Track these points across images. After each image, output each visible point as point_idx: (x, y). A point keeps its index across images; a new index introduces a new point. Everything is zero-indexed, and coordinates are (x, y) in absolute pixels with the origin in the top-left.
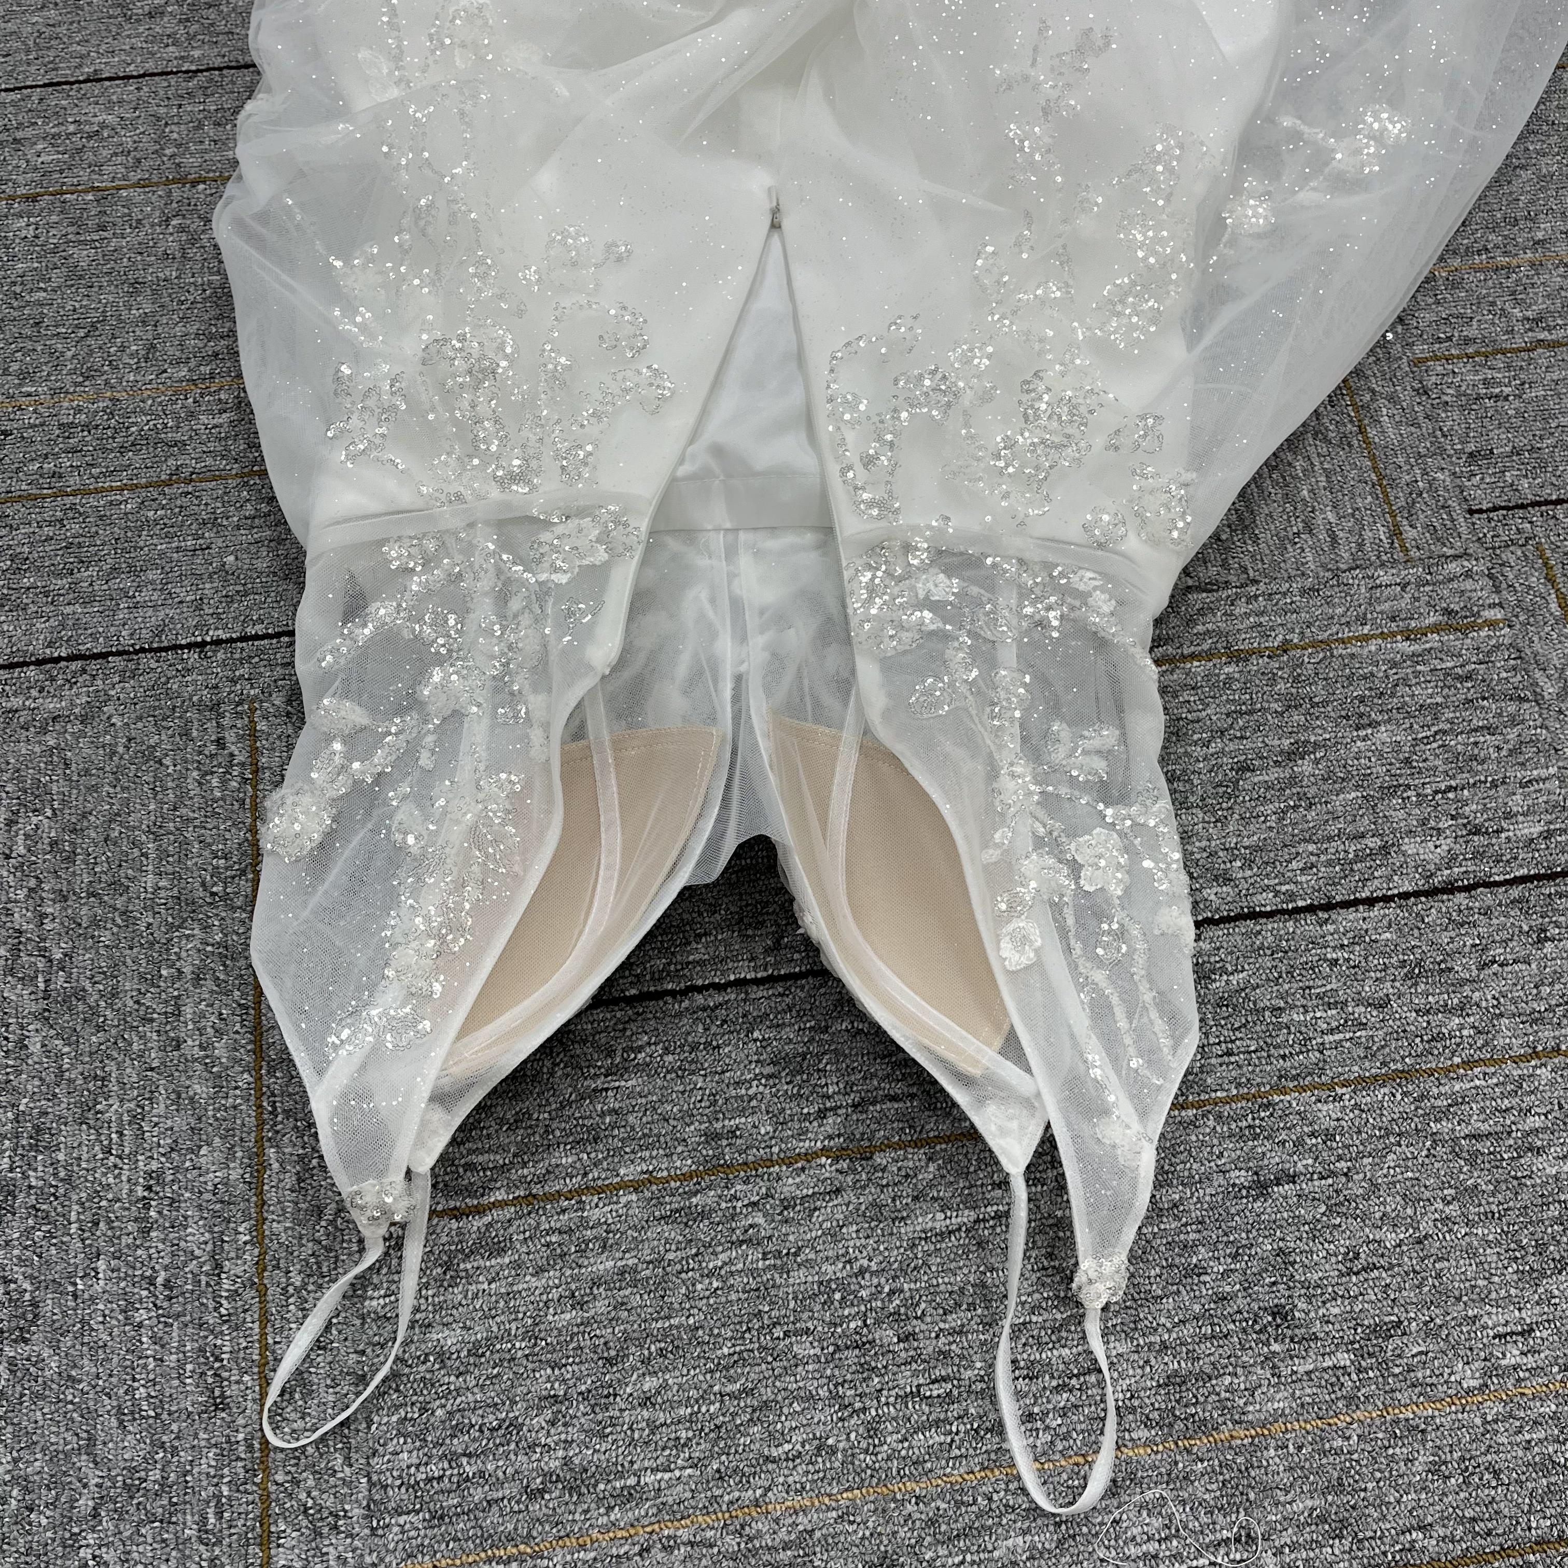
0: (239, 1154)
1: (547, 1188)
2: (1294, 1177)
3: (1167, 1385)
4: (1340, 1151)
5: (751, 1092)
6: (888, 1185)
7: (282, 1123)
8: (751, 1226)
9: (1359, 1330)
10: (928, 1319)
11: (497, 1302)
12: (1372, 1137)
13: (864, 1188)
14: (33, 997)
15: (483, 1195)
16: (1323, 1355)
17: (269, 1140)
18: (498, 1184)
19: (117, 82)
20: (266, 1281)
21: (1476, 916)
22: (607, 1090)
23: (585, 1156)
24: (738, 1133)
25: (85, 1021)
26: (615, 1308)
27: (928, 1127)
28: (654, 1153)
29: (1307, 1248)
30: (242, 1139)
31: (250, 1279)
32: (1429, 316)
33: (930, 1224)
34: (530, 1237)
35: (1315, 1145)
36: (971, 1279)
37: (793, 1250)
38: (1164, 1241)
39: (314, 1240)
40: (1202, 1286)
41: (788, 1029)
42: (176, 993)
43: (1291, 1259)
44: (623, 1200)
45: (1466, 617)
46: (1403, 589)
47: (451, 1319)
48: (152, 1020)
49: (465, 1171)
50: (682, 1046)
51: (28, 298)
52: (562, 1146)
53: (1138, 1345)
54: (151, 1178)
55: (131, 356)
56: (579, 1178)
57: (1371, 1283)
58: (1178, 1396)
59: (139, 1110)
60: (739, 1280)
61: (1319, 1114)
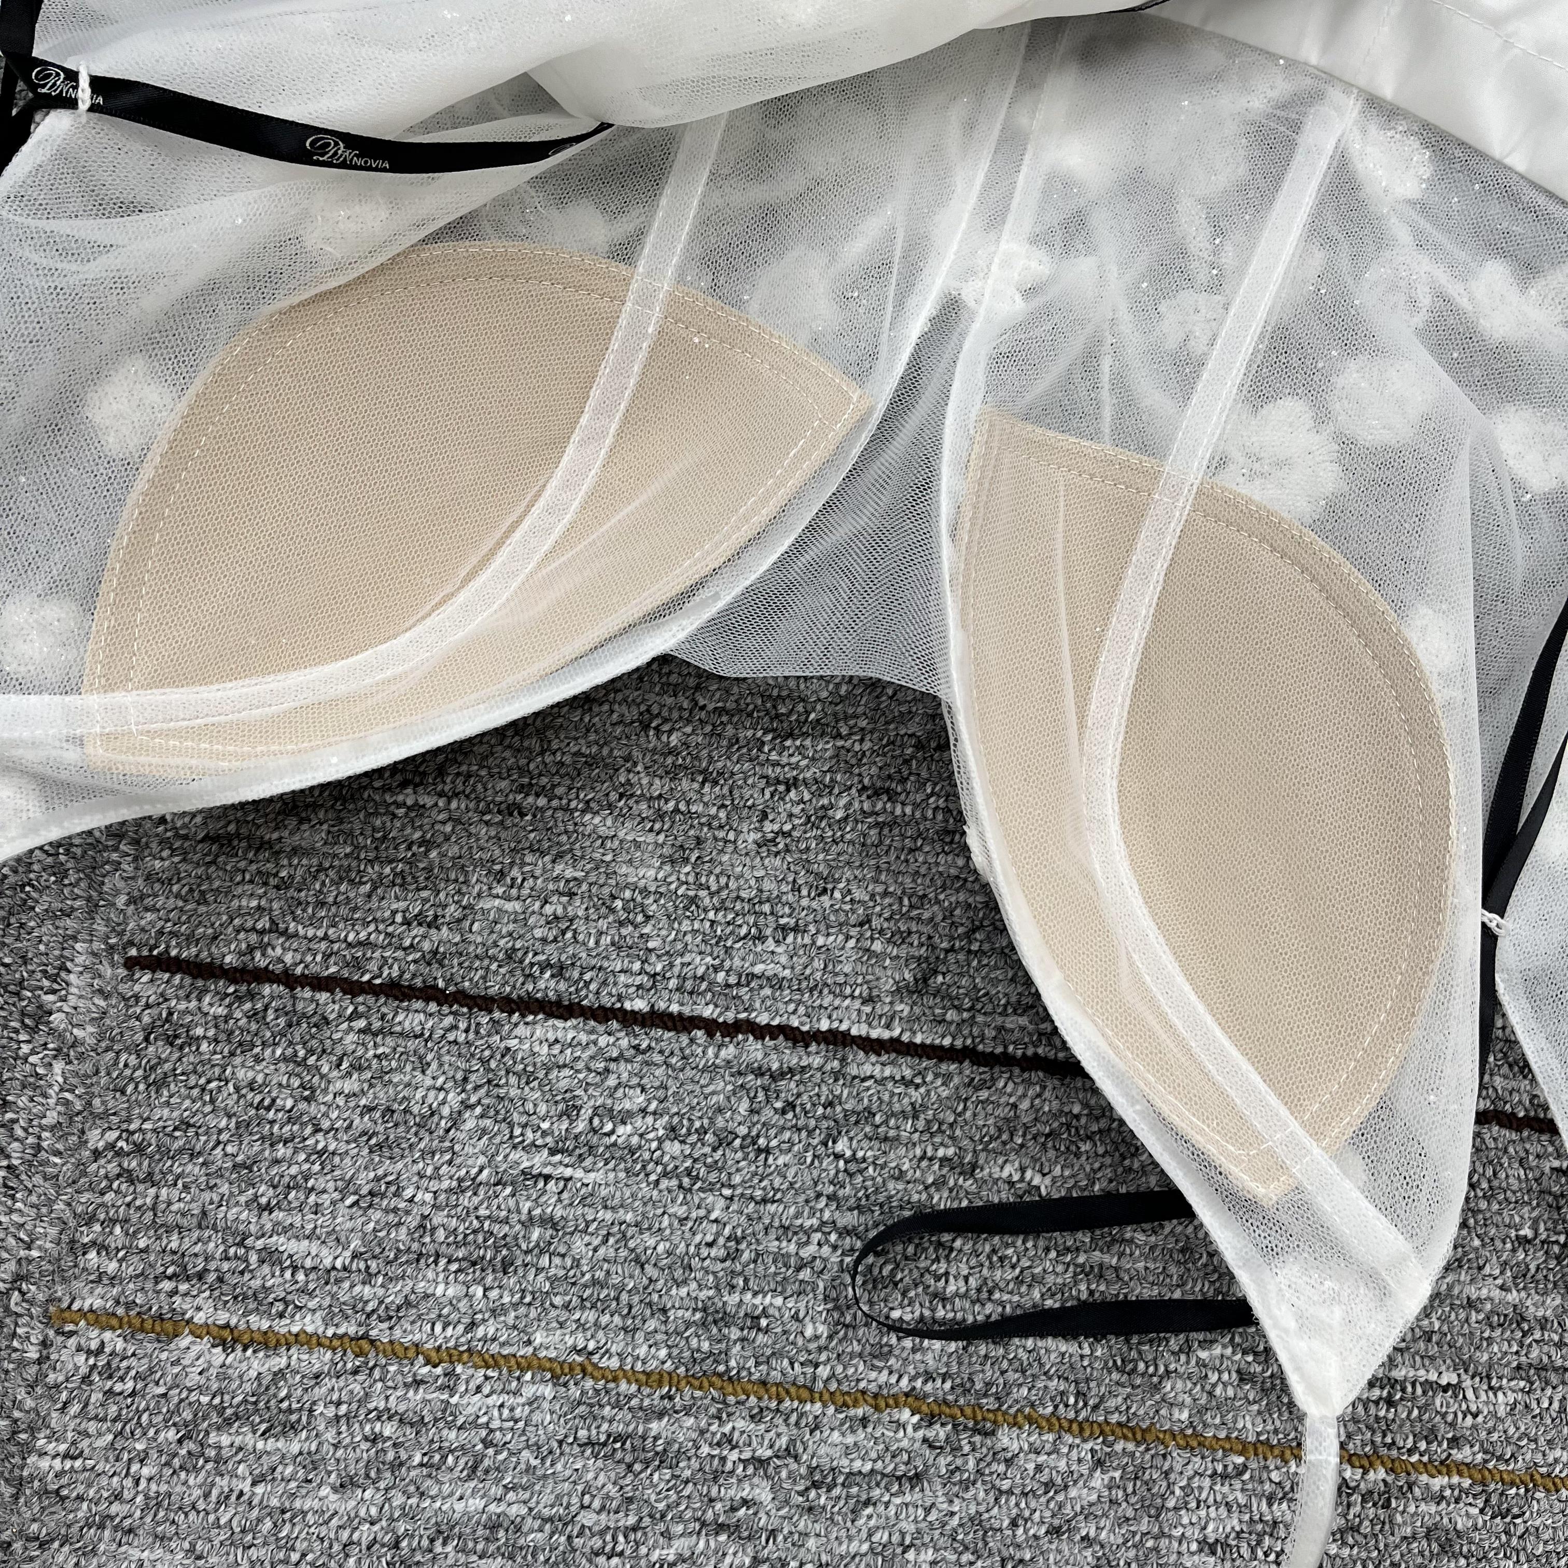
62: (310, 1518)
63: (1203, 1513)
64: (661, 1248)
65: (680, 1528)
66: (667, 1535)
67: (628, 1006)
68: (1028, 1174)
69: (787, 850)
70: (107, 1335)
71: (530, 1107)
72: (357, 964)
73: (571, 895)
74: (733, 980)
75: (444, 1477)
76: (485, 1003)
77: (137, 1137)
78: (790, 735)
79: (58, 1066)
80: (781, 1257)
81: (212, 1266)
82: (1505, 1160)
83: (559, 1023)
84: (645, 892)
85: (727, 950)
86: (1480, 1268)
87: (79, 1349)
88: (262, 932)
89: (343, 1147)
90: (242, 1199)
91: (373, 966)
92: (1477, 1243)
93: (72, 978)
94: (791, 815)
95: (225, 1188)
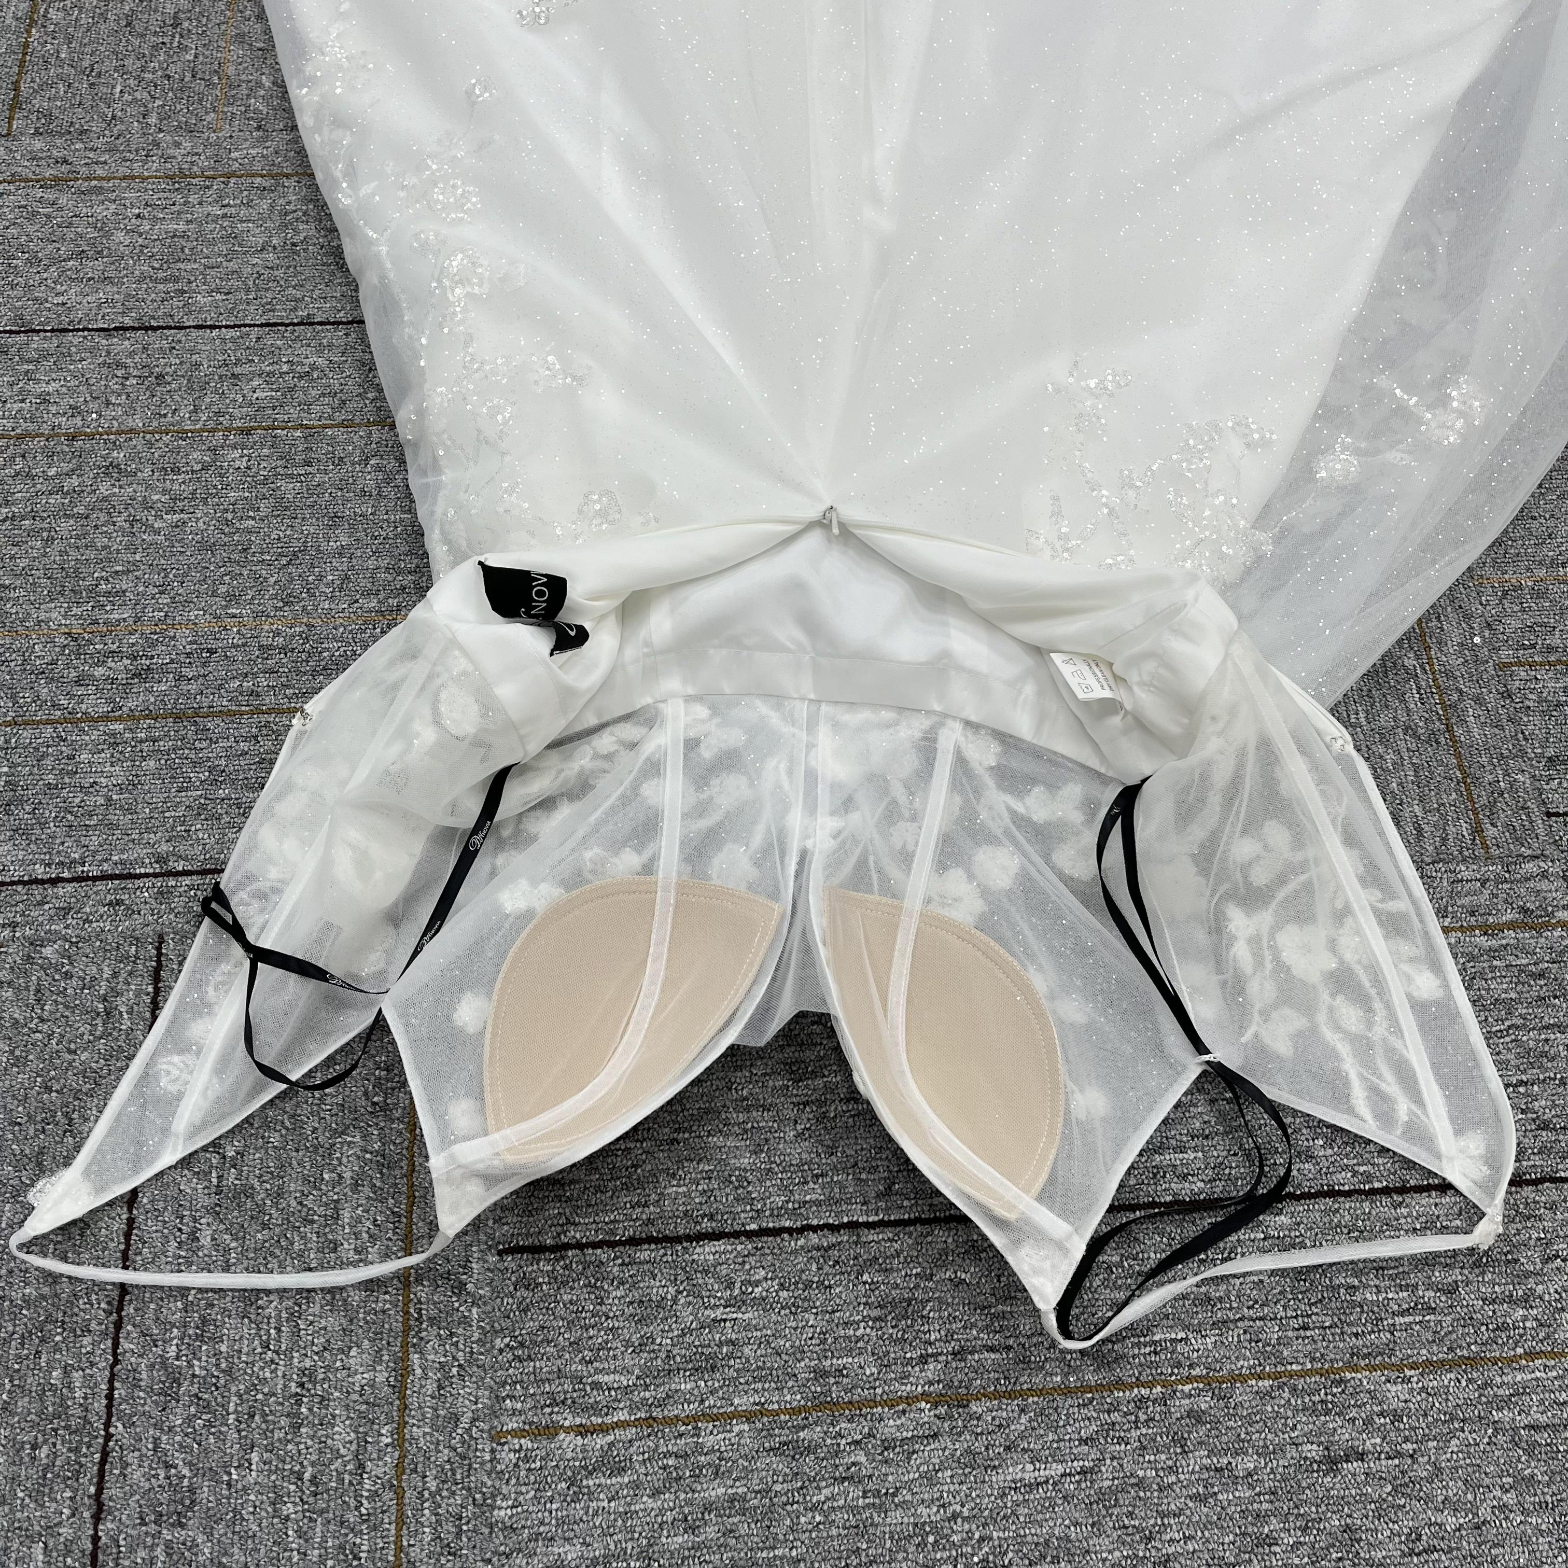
0: (386, 1358)
1: (666, 1412)
2: (1362, 1455)
4: (1407, 1433)
5: (858, 1333)
6: (982, 1433)
7: (426, 1330)
8: (853, 1464)
11: (615, 1520)
12: (1437, 1420)
13: (960, 1434)
14: (206, 1191)
15: (607, 1415)
17: (414, 1345)
18: (621, 1405)
19: (328, 327)
20: (404, 1484)
21: (1542, 1210)
22: (725, 1320)
23: (703, 1384)
24: (845, 1372)
25: (252, 1218)
26: (724, 1534)
28: (767, 1386)
29: (1372, 1526)
30: (388, 1343)
31: (389, 1481)
32: (1515, 624)
33: (1020, 1474)
34: (649, 1459)
35: (1384, 1425)
36: (1056, 1532)
37: (891, 1491)
39: (450, 1447)
41: (895, 1274)
42: (335, 1197)
43: (1358, 1536)
44: (736, 1429)
45: (1541, 916)
46: (1483, 885)
47: (572, 1534)
48: (312, 1222)
49: (592, 1389)
50: (796, 1283)
51: (238, 525)
52: (682, 1372)
54: (304, 1375)
55: (327, 585)
56: (697, 1404)
59: (297, 1308)
60: (840, 1516)
61: (1388, 1395)
62: (641, 1514)
63: (1077, 1425)
64: (787, 1345)
65: (824, 1484)
66: (819, 1488)
67: (748, 1228)
69: (810, 1137)
70: (523, 1441)
71: (710, 1287)
72: (613, 1232)
73: (710, 1178)
74: (796, 1206)
75: (703, 1480)
76: (678, 1240)
77: (519, 1338)
78: (801, 1080)
79: (474, 1310)
80: (847, 1338)
81: (568, 1396)
83: (716, 1243)
84: (745, 1170)
85: (791, 1191)
87: (510, 1450)
88: (562, 1225)
89: (622, 1324)
90: (577, 1360)
91: (620, 1232)
93: (474, 1265)
94: (809, 1119)
95: (567, 1356)
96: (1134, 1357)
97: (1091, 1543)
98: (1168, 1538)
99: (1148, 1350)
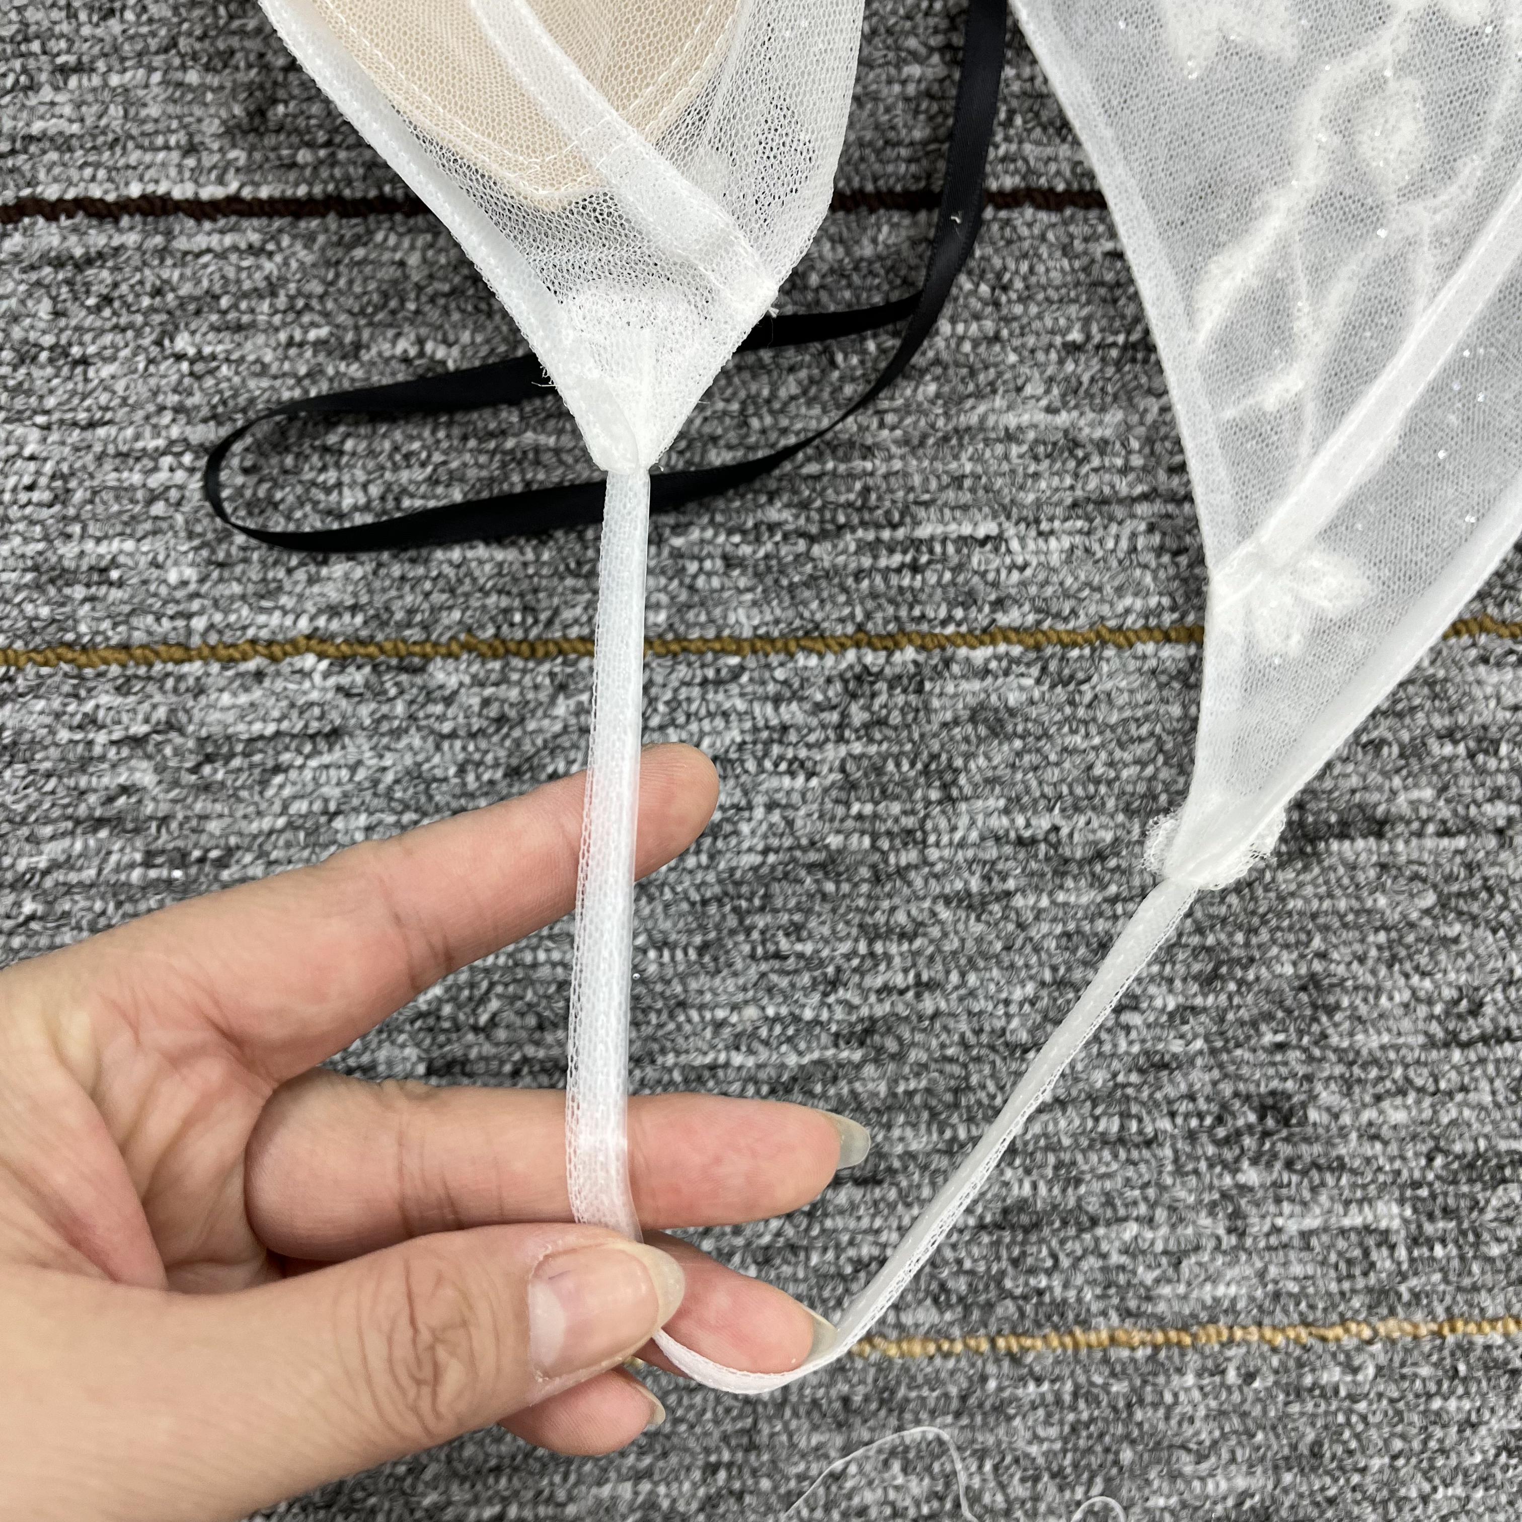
2: (1382, 823)
3: (999, 1226)
4: (1501, 780)
5: (154, 481)
6: (453, 735)
8: (125, 790)
9: (1439, 1161)
10: (501, 1034)
13: (397, 733)
16: (1347, 1203)
24: (114, 574)
27: (568, 615)
29: (1371, 980)
35: (1450, 760)
37: (214, 854)
38: (1059, 929)
40: (1121, 1036)
41: (261, 339)
43: (1331, 1000)
53: (954, 1139)
57: (1491, 1069)
58: (1016, 1252)
60: (83, 903)
61: (1477, 692)
63: (694, 727)
65: (48, 830)
66: (34, 840)
68: (429, 347)
74: (5, 147)
80: (121, 491)
82: (1044, 251)
86: (1019, 390)
92: (1013, 358)
96: (858, 575)
97: (694, 985)
98: (879, 982)
99: (897, 559)
